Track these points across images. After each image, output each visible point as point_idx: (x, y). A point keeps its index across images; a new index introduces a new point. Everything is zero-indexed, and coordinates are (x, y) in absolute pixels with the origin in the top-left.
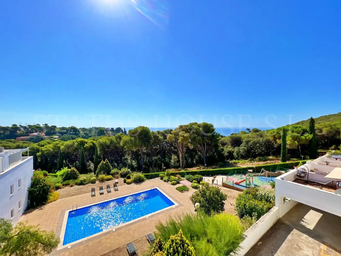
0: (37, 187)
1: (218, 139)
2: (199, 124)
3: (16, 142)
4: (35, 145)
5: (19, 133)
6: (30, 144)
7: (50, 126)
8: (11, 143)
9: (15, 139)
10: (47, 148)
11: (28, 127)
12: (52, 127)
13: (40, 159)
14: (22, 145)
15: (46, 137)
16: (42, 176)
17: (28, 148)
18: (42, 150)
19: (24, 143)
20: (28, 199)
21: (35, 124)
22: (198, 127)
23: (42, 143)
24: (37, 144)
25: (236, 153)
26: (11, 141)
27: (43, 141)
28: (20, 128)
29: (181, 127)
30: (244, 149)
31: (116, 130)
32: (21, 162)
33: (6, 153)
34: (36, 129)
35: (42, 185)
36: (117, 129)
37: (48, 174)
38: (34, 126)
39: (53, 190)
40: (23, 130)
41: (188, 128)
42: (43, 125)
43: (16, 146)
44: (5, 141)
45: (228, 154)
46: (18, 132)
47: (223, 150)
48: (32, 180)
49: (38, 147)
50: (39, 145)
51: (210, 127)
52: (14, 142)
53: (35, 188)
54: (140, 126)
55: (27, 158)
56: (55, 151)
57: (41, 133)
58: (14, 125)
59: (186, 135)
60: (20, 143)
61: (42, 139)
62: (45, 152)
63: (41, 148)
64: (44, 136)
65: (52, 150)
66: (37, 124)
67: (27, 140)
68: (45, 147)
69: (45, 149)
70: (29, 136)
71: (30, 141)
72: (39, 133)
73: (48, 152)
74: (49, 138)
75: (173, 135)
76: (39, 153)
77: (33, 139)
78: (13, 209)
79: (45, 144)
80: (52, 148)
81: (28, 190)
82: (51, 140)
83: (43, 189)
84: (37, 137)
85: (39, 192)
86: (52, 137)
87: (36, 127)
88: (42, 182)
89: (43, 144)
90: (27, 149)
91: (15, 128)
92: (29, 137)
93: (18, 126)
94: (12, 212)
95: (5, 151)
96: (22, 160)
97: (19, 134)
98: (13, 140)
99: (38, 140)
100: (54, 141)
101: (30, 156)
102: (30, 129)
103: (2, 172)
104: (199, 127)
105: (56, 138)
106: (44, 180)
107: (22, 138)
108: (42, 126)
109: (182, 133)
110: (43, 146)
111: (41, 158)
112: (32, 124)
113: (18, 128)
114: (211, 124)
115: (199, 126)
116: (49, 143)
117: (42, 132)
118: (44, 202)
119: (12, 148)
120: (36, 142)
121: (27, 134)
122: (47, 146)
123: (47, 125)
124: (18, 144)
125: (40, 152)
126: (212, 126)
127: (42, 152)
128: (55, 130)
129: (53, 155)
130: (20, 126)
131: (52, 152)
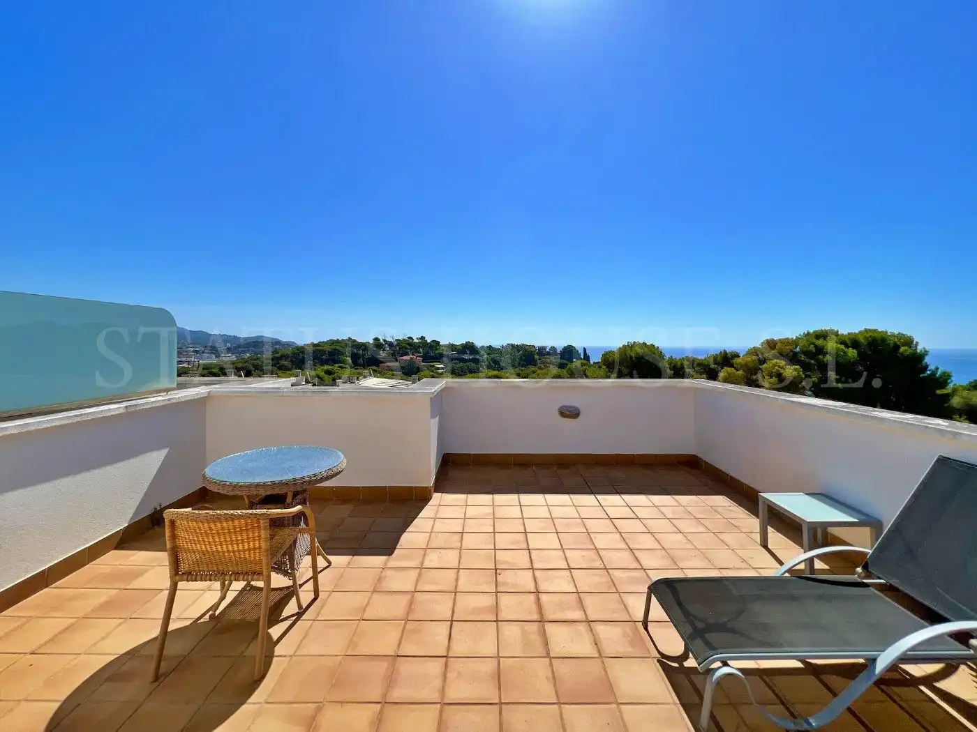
1: (944, 391)
2: (845, 333)
7: (429, 341)
11: (396, 343)
12: (432, 344)
15: (423, 364)
21: (404, 338)
22: (842, 347)
28: (384, 344)
29: (771, 344)
31: (562, 353)
36: (565, 349)
40: (387, 349)
41: (798, 349)
42: (417, 339)
46: (380, 352)
51: (897, 347)
54: (634, 342)
57: (415, 357)
59: (791, 371)
64: (420, 362)
66: (408, 338)
72: (412, 357)
75: (740, 372)
84: (410, 363)
87: (407, 344)
91: (377, 345)
93: (382, 341)
104: (847, 346)
107: (388, 366)
109: (775, 365)
113: (381, 345)
114: (901, 336)
115: (843, 343)
123: (424, 338)
126: (909, 342)
128: (437, 349)
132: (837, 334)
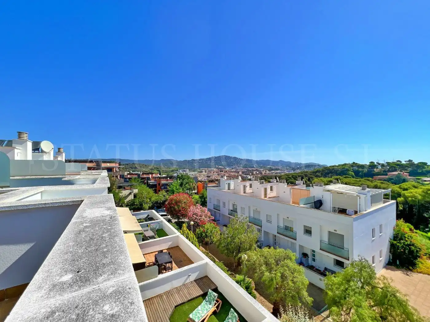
0: (401, 243)
3: (373, 181)
4: (396, 188)
5: (377, 171)
6: (389, 185)
7: (416, 163)
8: (368, 182)
9: (372, 178)
10: (412, 193)
11: (386, 164)
12: (420, 164)
13: (401, 207)
14: (380, 185)
15: (409, 177)
16: (407, 230)
17: (390, 189)
18: (404, 195)
19: (382, 183)
20: (390, 252)
21: (394, 161)
23: (404, 185)
24: (398, 186)
26: (369, 180)
27: (407, 183)
28: (377, 165)
32: (382, 205)
33: (369, 192)
34: (396, 166)
35: (409, 243)
37: (415, 230)
38: (393, 162)
39: (425, 257)
40: (380, 168)
42: (405, 161)
43: (373, 186)
44: (363, 180)
46: (375, 170)
48: (394, 230)
49: (399, 189)
50: (400, 188)
52: (372, 181)
53: (398, 243)
55: (389, 201)
56: (425, 200)
57: (402, 173)
58: (372, 162)
60: (378, 183)
61: (404, 181)
62: (410, 199)
63: (403, 192)
64: (407, 176)
65: (420, 197)
66: (397, 161)
67: (385, 180)
68: (409, 191)
69: (409, 194)
70: (387, 175)
71: (388, 182)
72: (400, 172)
73: (413, 199)
74: (414, 180)
76: (400, 198)
77: (392, 179)
78: (375, 255)
79: (409, 187)
80: (420, 195)
81: (389, 242)
82: (418, 183)
83: (410, 248)
84: (398, 176)
85: (405, 250)
86: (419, 179)
87: (396, 165)
88: (408, 238)
89: (406, 187)
90: (388, 191)
91: (372, 166)
92: (387, 177)
93: (376, 163)
94: (373, 257)
95: (368, 189)
96: (384, 203)
97: (376, 173)
98: (370, 179)
99: (399, 181)
100: (423, 185)
101: (392, 199)
102: (388, 167)
103: (365, 211)
105: (425, 181)
106: (411, 237)
107: (380, 178)
108: (403, 162)
110: (406, 190)
111: (404, 206)
112: (391, 161)
113: (376, 165)
116: (415, 187)
117: (404, 171)
118: (411, 268)
119: (370, 187)
120: (396, 184)
121: (385, 173)
122: (412, 191)
123: (412, 161)
124: (376, 183)
125: (402, 197)
127: (406, 198)
128: (425, 168)
129: (422, 204)
130: (378, 163)
131: (420, 200)
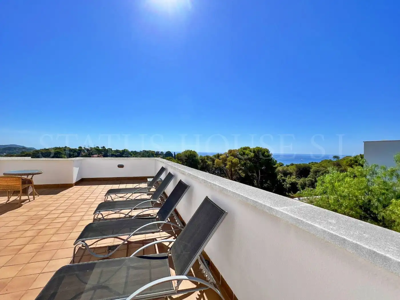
1: (275, 166)
22: (250, 152)
25: (301, 185)
29: (230, 151)
30: (310, 180)
31: (165, 154)
36: (167, 152)
41: (238, 153)
45: (290, 186)
47: (284, 181)
54: (188, 150)
59: (235, 160)
75: (221, 161)
109: (231, 158)
114: (266, 149)
126: (268, 151)
132: (249, 148)
